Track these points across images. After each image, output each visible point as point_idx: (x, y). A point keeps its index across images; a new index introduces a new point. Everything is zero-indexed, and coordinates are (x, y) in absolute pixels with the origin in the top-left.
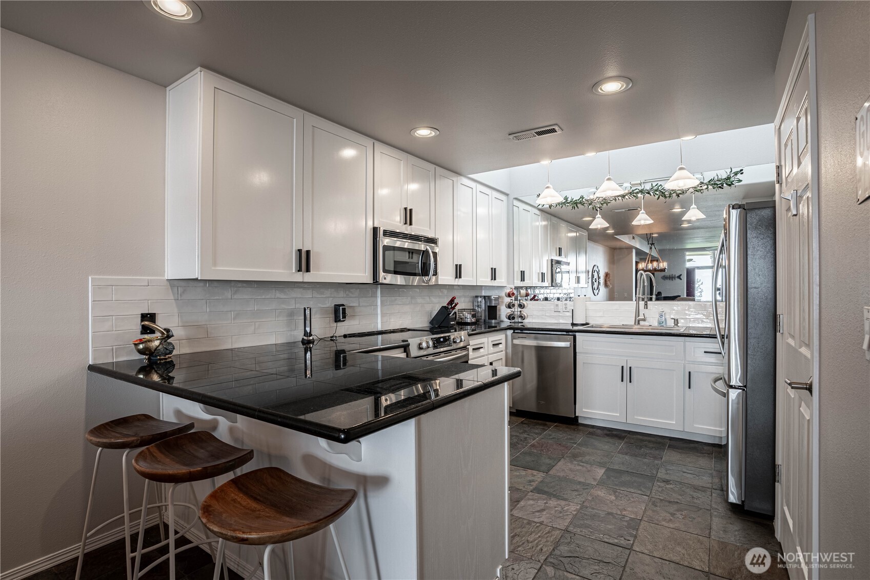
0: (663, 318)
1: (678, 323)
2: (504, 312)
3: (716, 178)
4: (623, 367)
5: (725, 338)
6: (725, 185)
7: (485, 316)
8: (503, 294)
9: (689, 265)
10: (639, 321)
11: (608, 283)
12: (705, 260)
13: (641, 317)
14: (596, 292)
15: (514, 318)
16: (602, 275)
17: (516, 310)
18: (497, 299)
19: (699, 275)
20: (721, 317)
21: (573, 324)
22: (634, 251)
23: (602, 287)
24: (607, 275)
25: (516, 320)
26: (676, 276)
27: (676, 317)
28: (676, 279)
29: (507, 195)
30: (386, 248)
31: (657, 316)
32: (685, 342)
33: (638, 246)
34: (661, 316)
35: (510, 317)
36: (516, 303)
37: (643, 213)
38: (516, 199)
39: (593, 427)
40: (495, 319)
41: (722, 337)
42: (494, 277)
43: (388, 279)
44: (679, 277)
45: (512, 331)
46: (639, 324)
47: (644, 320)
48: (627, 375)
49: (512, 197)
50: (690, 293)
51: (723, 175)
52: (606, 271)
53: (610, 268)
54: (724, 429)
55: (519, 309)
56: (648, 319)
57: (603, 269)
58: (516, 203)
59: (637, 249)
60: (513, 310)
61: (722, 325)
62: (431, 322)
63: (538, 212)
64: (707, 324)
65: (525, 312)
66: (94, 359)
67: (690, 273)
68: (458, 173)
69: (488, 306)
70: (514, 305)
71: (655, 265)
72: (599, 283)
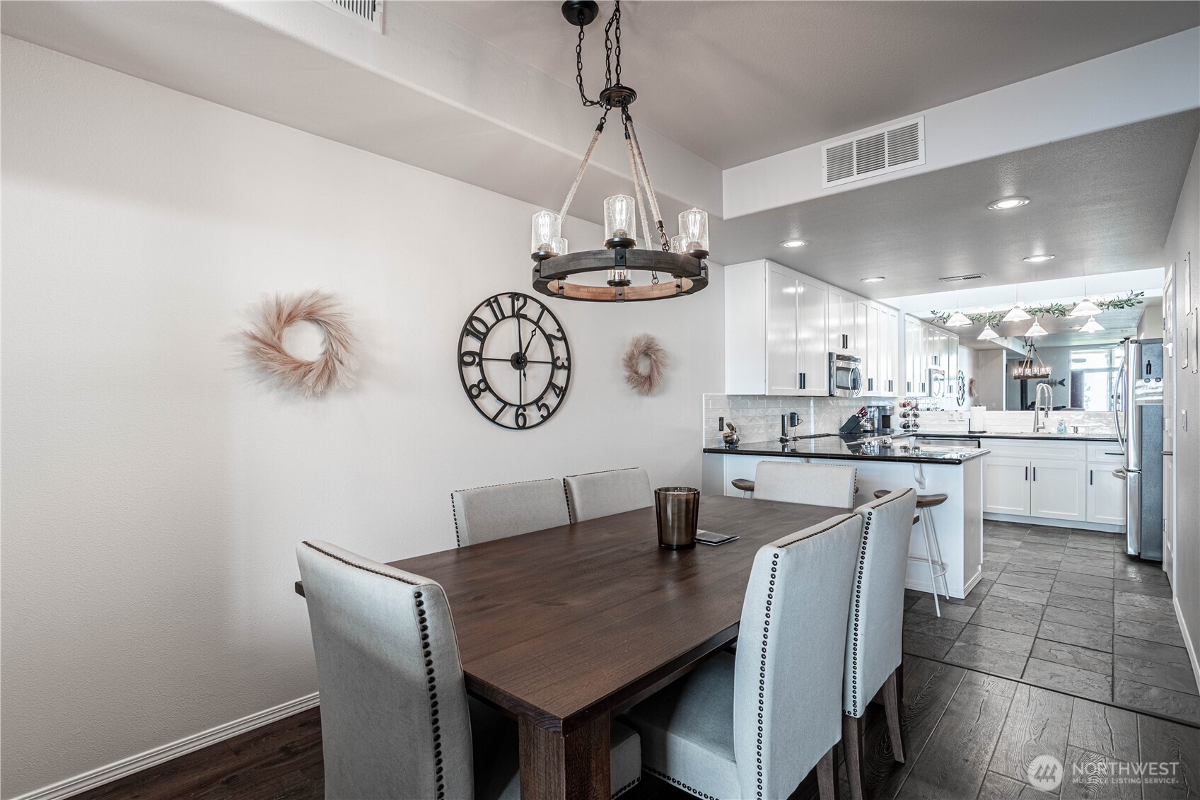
0: (1063, 426)
1: (1077, 430)
2: (896, 422)
3: (1117, 299)
4: (1027, 468)
5: (1125, 441)
6: (1125, 306)
7: (878, 425)
8: (896, 404)
9: (1074, 367)
10: (1038, 429)
11: (974, 391)
12: (1096, 359)
13: (1040, 425)
14: (960, 401)
15: (909, 427)
16: (967, 382)
17: (911, 419)
18: (892, 409)
19: (1088, 380)
20: (1122, 425)
21: (970, 432)
22: (1004, 352)
23: (967, 396)
24: (972, 382)
25: (911, 429)
26: (1058, 381)
27: (1075, 425)
28: (1057, 385)
29: (898, 310)
30: (838, 369)
31: (1057, 425)
32: (1086, 445)
33: (1011, 347)
34: (1061, 424)
35: (905, 426)
36: (911, 413)
37: (1037, 325)
38: (907, 314)
39: (997, 521)
40: (889, 427)
41: (1122, 440)
42: (891, 389)
43: (838, 392)
44: (1062, 383)
45: (915, 438)
46: (1038, 431)
47: (1043, 428)
48: (1031, 474)
49: (903, 312)
50: (1076, 403)
51: (1124, 296)
52: (971, 377)
53: (974, 373)
54: (1123, 518)
55: (914, 419)
56: (1046, 427)
57: (967, 377)
58: (907, 317)
59: (1008, 350)
60: (907, 419)
61: (1122, 433)
62: (842, 429)
63: (919, 322)
64: (1109, 432)
65: (918, 421)
66: (706, 445)
67: (1076, 377)
68: (868, 298)
69: (883, 416)
70: (909, 415)
71: (1035, 371)
72: (964, 391)
